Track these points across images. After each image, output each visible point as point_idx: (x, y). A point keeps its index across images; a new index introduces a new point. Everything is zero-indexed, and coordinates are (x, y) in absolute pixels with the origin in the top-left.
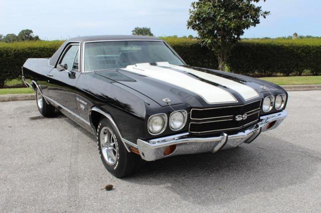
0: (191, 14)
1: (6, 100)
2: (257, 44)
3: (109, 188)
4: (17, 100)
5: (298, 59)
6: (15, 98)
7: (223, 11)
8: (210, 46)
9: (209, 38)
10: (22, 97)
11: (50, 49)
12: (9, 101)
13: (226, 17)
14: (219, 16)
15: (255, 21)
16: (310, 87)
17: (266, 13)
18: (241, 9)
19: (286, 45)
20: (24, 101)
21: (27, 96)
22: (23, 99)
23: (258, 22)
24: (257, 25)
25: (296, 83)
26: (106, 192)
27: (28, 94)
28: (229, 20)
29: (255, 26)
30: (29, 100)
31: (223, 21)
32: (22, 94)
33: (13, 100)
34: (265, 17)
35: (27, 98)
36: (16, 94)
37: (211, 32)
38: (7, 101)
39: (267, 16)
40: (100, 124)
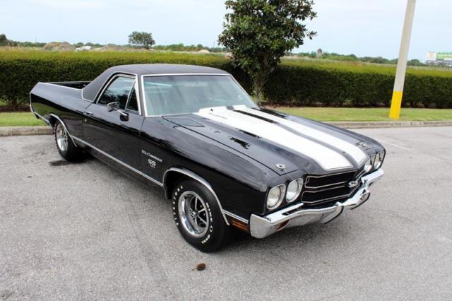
0: (226, 28)
1: (5, 134)
2: (298, 67)
3: (201, 267)
4: (19, 135)
5: (340, 88)
6: (17, 131)
7: (264, 28)
8: (245, 68)
9: (247, 59)
10: (27, 131)
11: (48, 63)
12: (9, 135)
13: (268, 35)
14: (260, 35)
15: (298, 41)
16: (363, 124)
17: (312, 33)
18: (284, 27)
19: (328, 70)
20: (29, 137)
21: (33, 130)
23: (301, 43)
24: (300, 46)
25: (347, 119)
26: (199, 273)
27: (35, 127)
28: (271, 39)
29: (298, 47)
30: (36, 134)
31: (265, 41)
32: (27, 127)
33: (14, 135)
34: (311, 38)
35: (33, 132)
36: (20, 127)
37: (248, 53)
38: (6, 136)
39: (313, 37)
40: (182, 187)
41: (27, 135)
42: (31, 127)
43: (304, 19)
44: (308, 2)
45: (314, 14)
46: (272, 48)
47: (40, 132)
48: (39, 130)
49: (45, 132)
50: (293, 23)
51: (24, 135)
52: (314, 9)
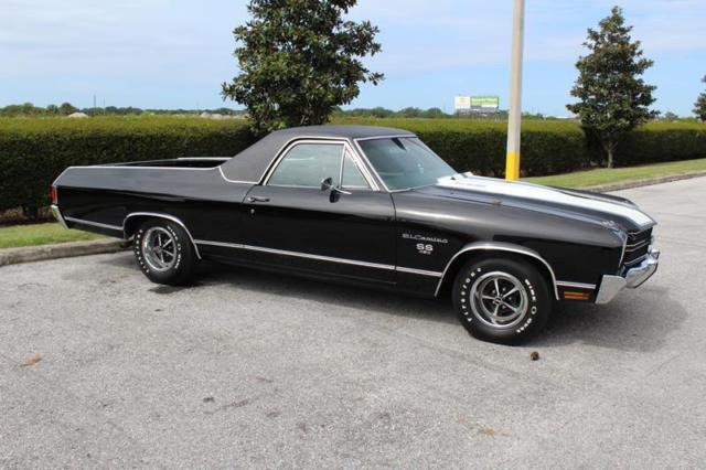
4: (21, 262)
7: (312, 69)
10: (34, 254)
17: (377, 76)
18: (339, 68)
20: (39, 263)
21: (43, 251)
22: (35, 258)
32: (31, 248)
33: (12, 263)
34: (375, 83)
35: (44, 255)
36: (18, 249)
39: (380, 82)
40: (479, 270)
41: (35, 261)
42: (39, 248)
43: (363, 54)
44: (370, 30)
45: (377, 47)
46: (326, 100)
47: (55, 255)
48: (53, 250)
49: (63, 254)
50: (349, 61)
51: (30, 261)
52: (376, 39)
